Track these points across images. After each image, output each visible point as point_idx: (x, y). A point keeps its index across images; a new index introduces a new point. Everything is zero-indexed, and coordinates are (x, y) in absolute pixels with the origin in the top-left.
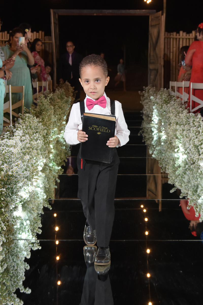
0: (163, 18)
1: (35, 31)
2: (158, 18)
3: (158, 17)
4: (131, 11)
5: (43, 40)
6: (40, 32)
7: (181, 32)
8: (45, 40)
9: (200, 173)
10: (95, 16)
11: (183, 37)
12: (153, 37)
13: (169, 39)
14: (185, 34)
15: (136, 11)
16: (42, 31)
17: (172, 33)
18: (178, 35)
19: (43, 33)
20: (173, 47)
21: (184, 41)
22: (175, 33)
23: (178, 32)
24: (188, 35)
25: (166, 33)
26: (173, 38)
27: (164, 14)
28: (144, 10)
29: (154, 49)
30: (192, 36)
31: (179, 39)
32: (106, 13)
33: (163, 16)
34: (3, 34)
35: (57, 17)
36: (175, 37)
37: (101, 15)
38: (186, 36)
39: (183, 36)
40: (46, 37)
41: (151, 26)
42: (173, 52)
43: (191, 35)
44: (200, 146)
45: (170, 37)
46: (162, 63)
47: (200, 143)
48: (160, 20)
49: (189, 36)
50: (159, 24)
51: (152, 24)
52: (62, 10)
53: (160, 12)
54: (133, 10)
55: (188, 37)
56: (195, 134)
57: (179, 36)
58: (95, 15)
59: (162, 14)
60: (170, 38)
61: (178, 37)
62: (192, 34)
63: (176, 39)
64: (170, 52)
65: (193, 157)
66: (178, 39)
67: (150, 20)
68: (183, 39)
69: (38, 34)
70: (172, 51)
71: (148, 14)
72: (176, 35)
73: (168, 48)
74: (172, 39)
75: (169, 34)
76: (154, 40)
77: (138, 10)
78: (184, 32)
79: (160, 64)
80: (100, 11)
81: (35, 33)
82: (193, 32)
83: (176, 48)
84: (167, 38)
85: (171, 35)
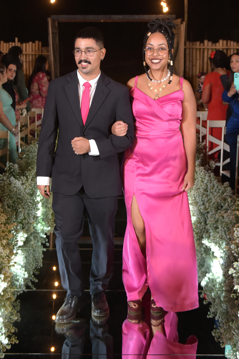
0: (183, 27)
1: (31, 41)
2: (178, 27)
3: (177, 25)
4: (145, 16)
5: (40, 51)
6: (37, 42)
7: (206, 42)
8: (42, 52)
10: (102, 22)
11: (208, 47)
13: (191, 50)
14: (210, 43)
15: (151, 16)
16: (39, 41)
17: (194, 43)
18: (202, 45)
19: (40, 43)
20: (196, 60)
22: (198, 43)
24: (214, 45)
25: (188, 43)
26: (196, 49)
27: (184, 23)
30: (219, 46)
31: (204, 49)
32: (116, 19)
33: (182, 25)
35: (57, 24)
36: (198, 47)
37: (109, 21)
38: (212, 46)
39: (208, 45)
40: (43, 48)
42: (196, 66)
43: (217, 44)
45: (193, 47)
48: (179, 29)
49: (216, 46)
50: (178, 34)
52: (62, 16)
53: (179, 20)
54: (147, 16)
55: (214, 47)
57: (204, 45)
58: (102, 21)
59: (182, 23)
60: (193, 49)
61: (202, 47)
62: (219, 43)
63: (200, 49)
64: (193, 66)
66: (202, 50)
68: (208, 49)
69: (34, 44)
70: (194, 64)
72: (200, 45)
73: (190, 61)
74: (194, 50)
75: (191, 44)
77: (154, 16)
78: (209, 41)
80: (108, 16)
81: (31, 43)
82: (221, 41)
83: (200, 60)
84: (189, 49)
85: (193, 44)
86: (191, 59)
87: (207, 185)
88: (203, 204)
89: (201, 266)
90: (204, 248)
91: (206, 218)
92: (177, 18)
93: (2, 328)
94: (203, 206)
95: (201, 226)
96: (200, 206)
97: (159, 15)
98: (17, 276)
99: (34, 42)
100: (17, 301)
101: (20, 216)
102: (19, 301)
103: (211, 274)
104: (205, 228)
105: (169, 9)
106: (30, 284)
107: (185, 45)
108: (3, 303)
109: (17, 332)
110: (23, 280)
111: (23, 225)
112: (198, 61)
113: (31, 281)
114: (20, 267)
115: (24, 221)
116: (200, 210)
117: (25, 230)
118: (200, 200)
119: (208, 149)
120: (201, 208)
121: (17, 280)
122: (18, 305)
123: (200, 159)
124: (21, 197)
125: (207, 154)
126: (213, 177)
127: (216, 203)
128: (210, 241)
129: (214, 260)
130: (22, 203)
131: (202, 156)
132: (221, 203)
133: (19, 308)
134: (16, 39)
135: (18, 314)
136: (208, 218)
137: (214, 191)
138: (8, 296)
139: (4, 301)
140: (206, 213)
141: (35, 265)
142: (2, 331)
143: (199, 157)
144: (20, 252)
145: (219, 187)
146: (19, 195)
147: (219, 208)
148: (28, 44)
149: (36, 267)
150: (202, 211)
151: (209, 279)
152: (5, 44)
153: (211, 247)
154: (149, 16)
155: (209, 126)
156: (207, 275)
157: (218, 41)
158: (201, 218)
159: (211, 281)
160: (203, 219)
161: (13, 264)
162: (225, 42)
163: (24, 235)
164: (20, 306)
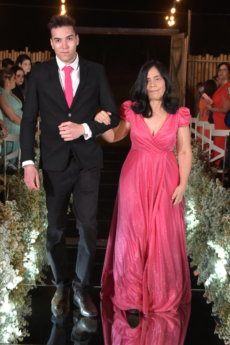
0: (187, 41)
1: (40, 51)
2: (181, 41)
3: (180, 39)
4: (150, 29)
6: (46, 52)
7: (207, 56)
9: (209, 249)
10: (109, 35)
11: (210, 61)
12: (175, 60)
13: (193, 63)
14: (211, 57)
15: (156, 30)
17: (196, 56)
18: (203, 58)
19: (49, 53)
20: (198, 72)
21: (211, 66)
22: (200, 57)
23: (204, 55)
24: (215, 59)
25: (190, 56)
26: (198, 62)
27: (188, 37)
28: (165, 29)
29: (176, 74)
30: (220, 60)
31: (205, 63)
32: (122, 32)
33: (186, 39)
34: (4, 53)
36: (200, 60)
37: (116, 33)
38: (213, 60)
39: (209, 59)
41: (173, 48)
42: (197, 78)
43: (218, 58)
44: (210, 218)
45: (194, 60)
46: (184, 92)
47: (211, 215)
48: (183, 43)
49: (217, 60)
50: (182, 47)
51: (174, 46)
53: (183, 34)
54: (152, 29)
55: (215, 61)
56: (206, 203)
57: (205, 59)
58: (109, 33)
59: (185, 37)
60: (195, 62)
61: (203, 60)
62: (220, 58)
63: (202, 63)
64: (194, 78)
65: (203, 229)
66: (203, 64)
67: (172, 41)
68: (209, 63)
69: (43, 54)
70: (196, 76)
71: (170, 34)
72: (202, 59)
73: (191, 73)
74: (196, 63)
75: (193, 57)
76: (176, 64)
77: (159, 30)
78: (210, 55)
79: (182, 93)
80: (115, 29)
81: (40, 52)
82: (222, 56)
83: (201, 73)
84: (192, 62)
85: (195, 58)
86: (193, 72)
87: (212, 190)
88: (208, 208)
89: (204, 267)
90: (208, 250)
91: (211, 221)
92: (181, 32)
93: (16, 320)
94: (208, 210)
95: (205, 229)
96: (204, 210)
97: (163, 29)
98: (29, 272)
99: (43, 51)
100: (29, 297)
101: (33, 215)
102: (31, 296)
103: (215, 274)
104: (209, 231)
105: (175, 22)
106: (40, 280)
107: (188, 58)
108: (17, 297)
109: (28, 325)
110: (34, 276)
111: (35, 223)
112: (200, 74)
113: (41, 277)
114: (32, 263)
115: (36, 220)
116: (205, 214)
117: (37, 229)
118: (204, 204)
119: (210, 157)
120: (205, 212)
121: (30, 276)
122: (30, 300)
123: (203, 166)
124: (34, 197)
125: (209, 161)
126: (218, 182)
127: (221, 207)
128: (214, 243)
129: (218, 261)
130: (35, 202)
131: (205, 163)
132: (225, 207)
133: (31, 303)
134: (27, 49)
135: (30, 308)
136: (212, 221)
137: (219, 196)
138: (22, 290)
139: (18, 296)
140: (210, 217)
141: (45, 263)
142: (16, 323)
143: (203, 164)
144: (32, 248)
145: (224, 192)
146: (32, 194)
147: (224, 211)
148: (37, 54)
149: (46, 264)
150: (206, 214)
151: (213, 279)
152: (16, 53)
153: (215, 249)
154: (154, 29)
155: (212, 134)
156: (211, 275)
157: (219, 56)
158: (206, 221)
159: (215, 281)
160: (208, 222)
161: (26, 260)
162: (225, 56)
163: (36, 233)
164: (31, 301)
